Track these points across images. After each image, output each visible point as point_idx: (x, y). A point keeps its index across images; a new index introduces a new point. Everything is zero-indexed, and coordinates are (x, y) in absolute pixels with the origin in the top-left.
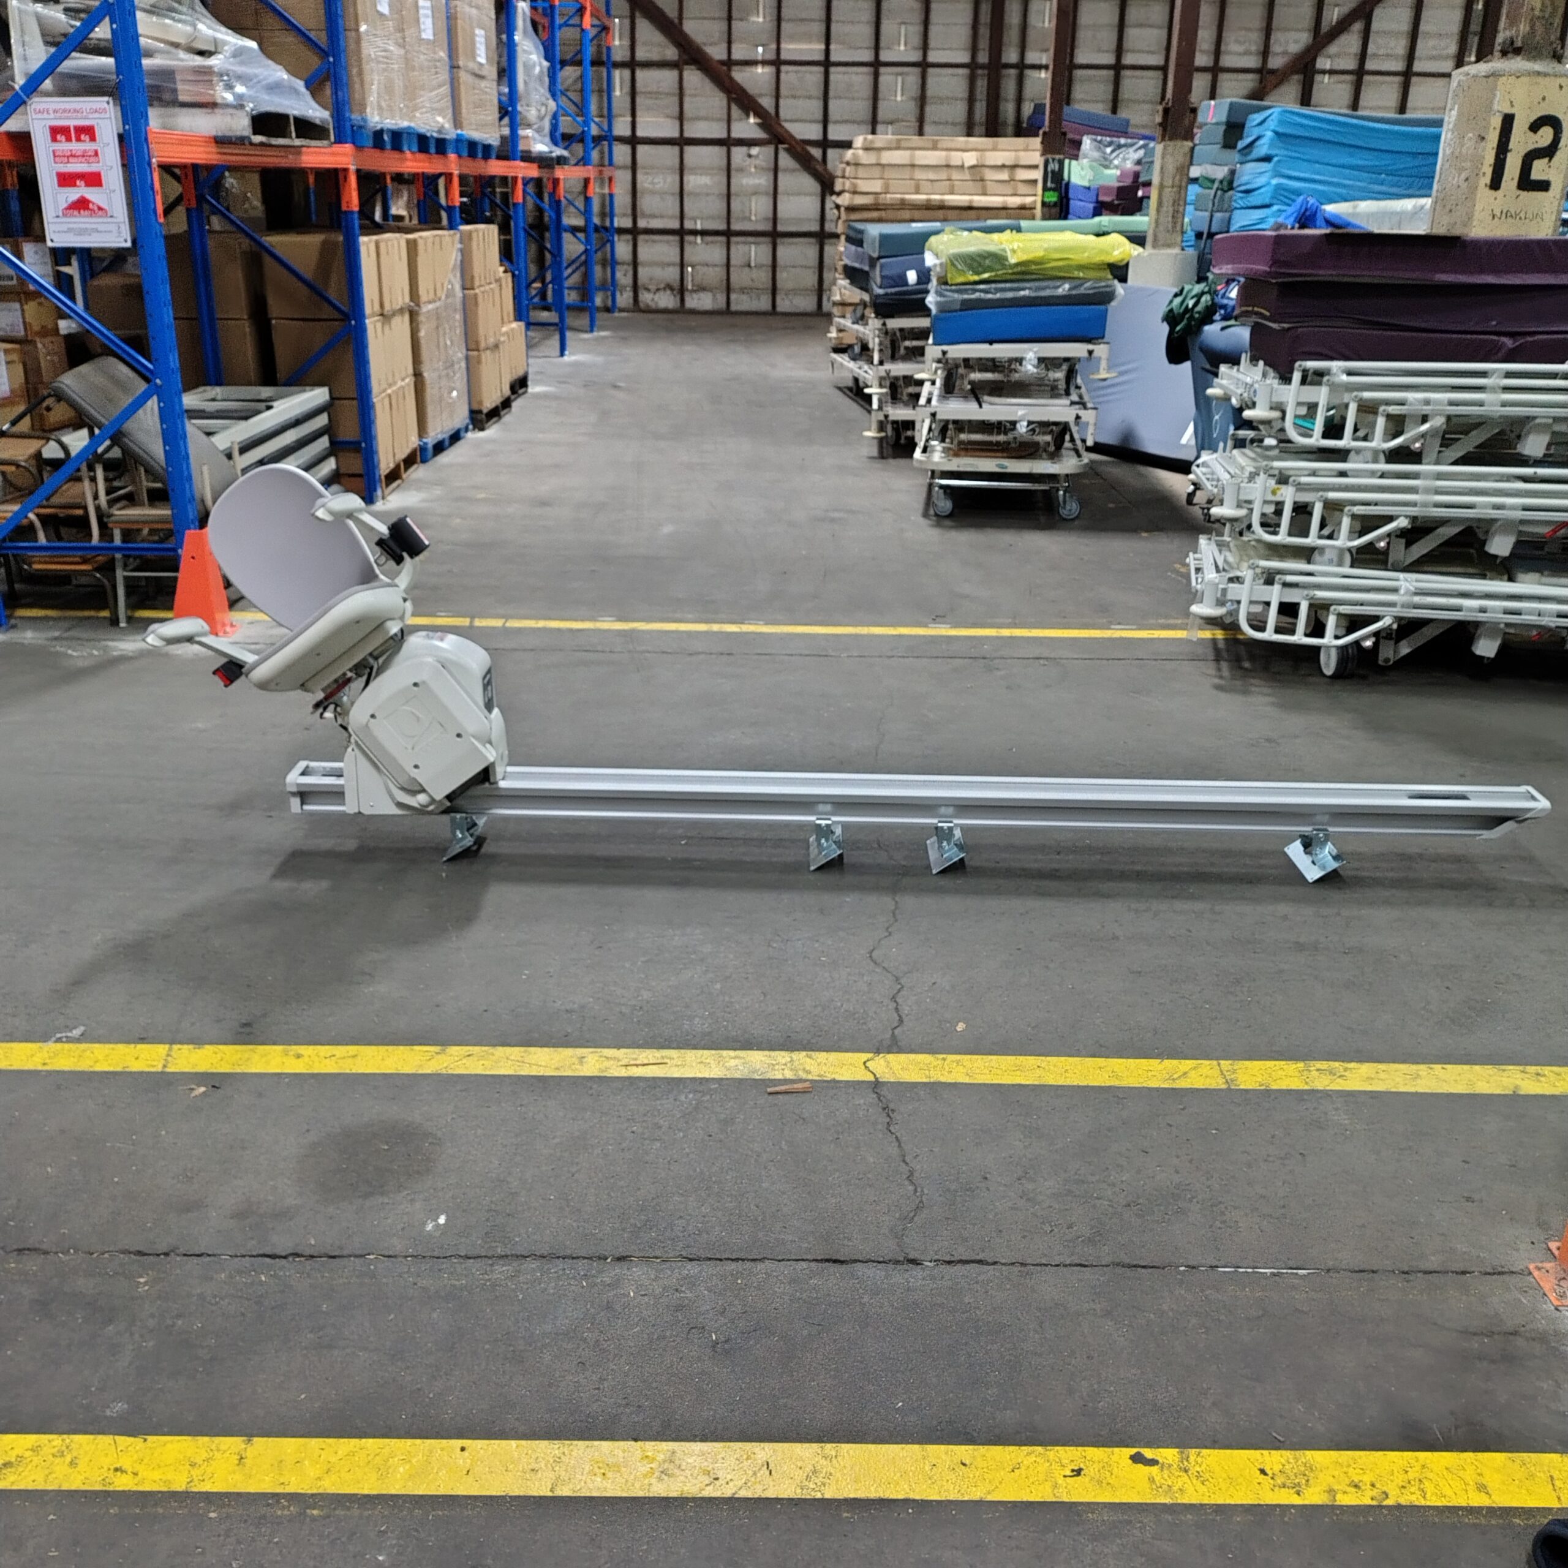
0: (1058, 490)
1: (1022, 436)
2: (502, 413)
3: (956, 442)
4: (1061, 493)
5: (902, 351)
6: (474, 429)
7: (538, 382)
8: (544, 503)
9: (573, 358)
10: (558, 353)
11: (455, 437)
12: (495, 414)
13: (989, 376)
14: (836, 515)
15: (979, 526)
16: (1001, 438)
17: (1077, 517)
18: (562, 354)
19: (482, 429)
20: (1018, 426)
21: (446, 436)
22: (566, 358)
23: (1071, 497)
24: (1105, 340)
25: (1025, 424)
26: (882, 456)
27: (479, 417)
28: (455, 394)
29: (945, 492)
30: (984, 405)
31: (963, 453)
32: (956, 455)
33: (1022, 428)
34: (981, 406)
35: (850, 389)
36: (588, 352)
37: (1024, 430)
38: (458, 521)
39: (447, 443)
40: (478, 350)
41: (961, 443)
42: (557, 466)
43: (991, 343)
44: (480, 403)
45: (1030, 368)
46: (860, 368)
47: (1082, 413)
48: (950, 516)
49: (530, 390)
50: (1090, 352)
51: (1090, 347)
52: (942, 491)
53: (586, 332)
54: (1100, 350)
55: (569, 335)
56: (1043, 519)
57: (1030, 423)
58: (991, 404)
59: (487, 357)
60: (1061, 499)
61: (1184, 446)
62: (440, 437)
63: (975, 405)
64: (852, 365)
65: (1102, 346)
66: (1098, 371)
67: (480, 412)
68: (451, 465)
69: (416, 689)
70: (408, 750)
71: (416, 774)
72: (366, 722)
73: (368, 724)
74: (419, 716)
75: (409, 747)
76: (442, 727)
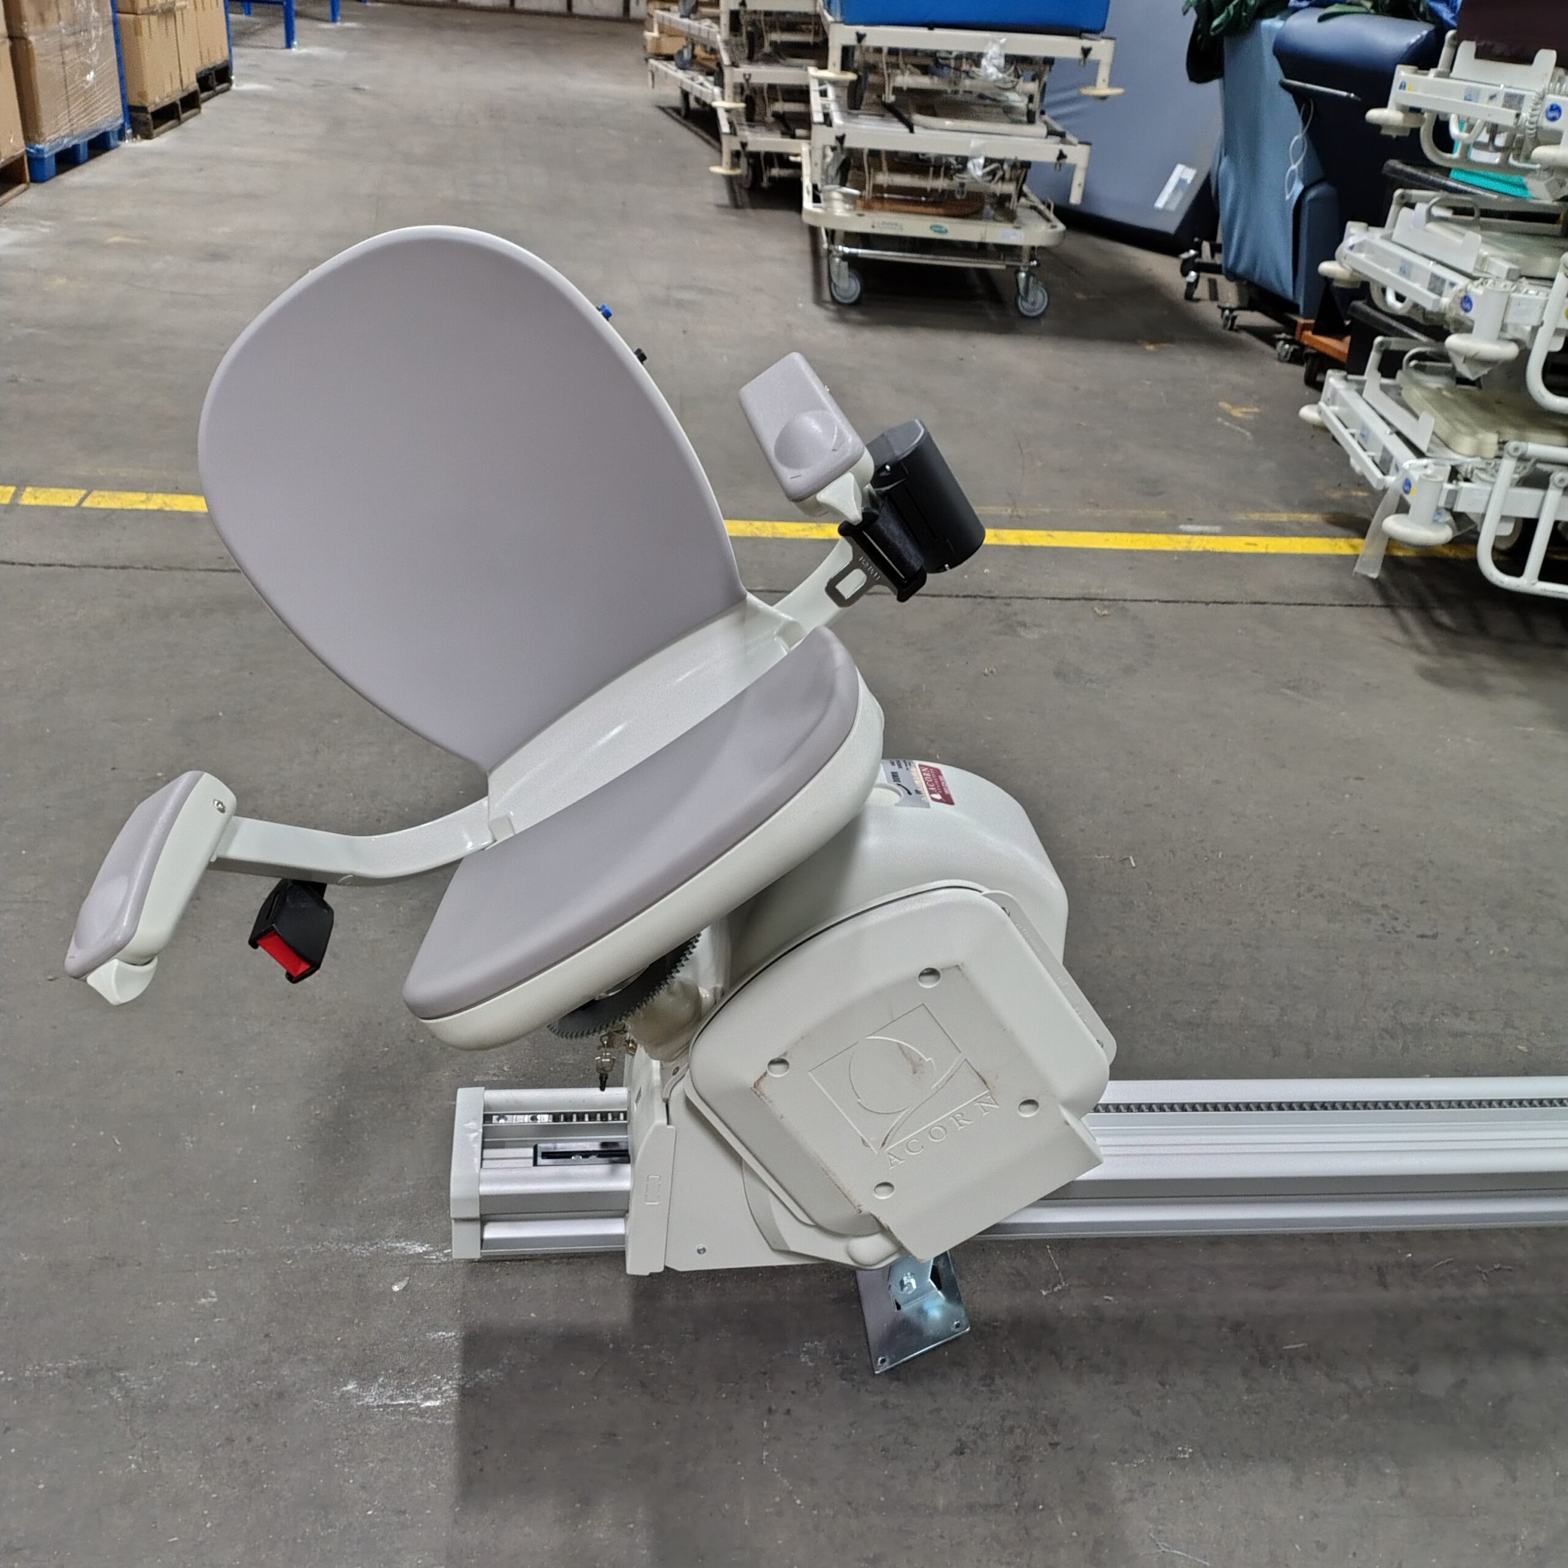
0: (1018, 271)
1: (974, 180)
2: (183, 116)
3: (869, 187)
4: (1023, 275)
5: (767, 49)
6: (134, 135)
7: (249, 78)
8: (216, 255)
9: (304, 51)
10: (284, 44)
11: (100, 145)
12: (168, 115)
13: (924, 82)
14: (685, 295)
15: (904, 323)
16: (941, 184)
17: (1042, 314)
18: (289, 45)
19: (148, 136)
20: (970, 165)
21: (82, 141)
22: (294, 50)
23: (1036, 283)
24: (1106, 33)
25: (982, 161)
26: (736, 204)
27: (142, 116)
28: (90, 77)
29: (850, 266)
30: (916, 129)
31: (877, 205)
32: (868, 207)
33: (976, 170)
34: (912, 131)
35: (677, 110)
36: (326, 45)
37: (979, 173)
38: (61, 281)
39: (83, 152)
40: (136, 14)
41: (878, 188)
42: (250, 196)
43: (931, 26)
44: (142, 95)
45: (991, 70)
46: (692, 79)
47: (1066, 149)
48: (856, 304)
49: (234, 87)
50: (1086, 52)
51: (1086, 43)
52: (845, 264)
53: (327, 21)
54: (1102, 49)
55: (299, 24)
56: (993, 316)
57: (989, 161)
58: (926, 128)
59: (150, 26)
60: (1022, 285)
61: (1159, 211)
62: (68, 143)
63: (902, 129)
64: (680, 74)
65: (1103, 42)
66: (1093, 83)
67: (144, 109)
68: (84, 188)
69: (928, 984)
70: (867, 1146)
71: (879, 1204)
72: (756, 1080)
73: (762, 1084)
74: (921, 1059)
75: (872, 1139)
76: (985, 1083)
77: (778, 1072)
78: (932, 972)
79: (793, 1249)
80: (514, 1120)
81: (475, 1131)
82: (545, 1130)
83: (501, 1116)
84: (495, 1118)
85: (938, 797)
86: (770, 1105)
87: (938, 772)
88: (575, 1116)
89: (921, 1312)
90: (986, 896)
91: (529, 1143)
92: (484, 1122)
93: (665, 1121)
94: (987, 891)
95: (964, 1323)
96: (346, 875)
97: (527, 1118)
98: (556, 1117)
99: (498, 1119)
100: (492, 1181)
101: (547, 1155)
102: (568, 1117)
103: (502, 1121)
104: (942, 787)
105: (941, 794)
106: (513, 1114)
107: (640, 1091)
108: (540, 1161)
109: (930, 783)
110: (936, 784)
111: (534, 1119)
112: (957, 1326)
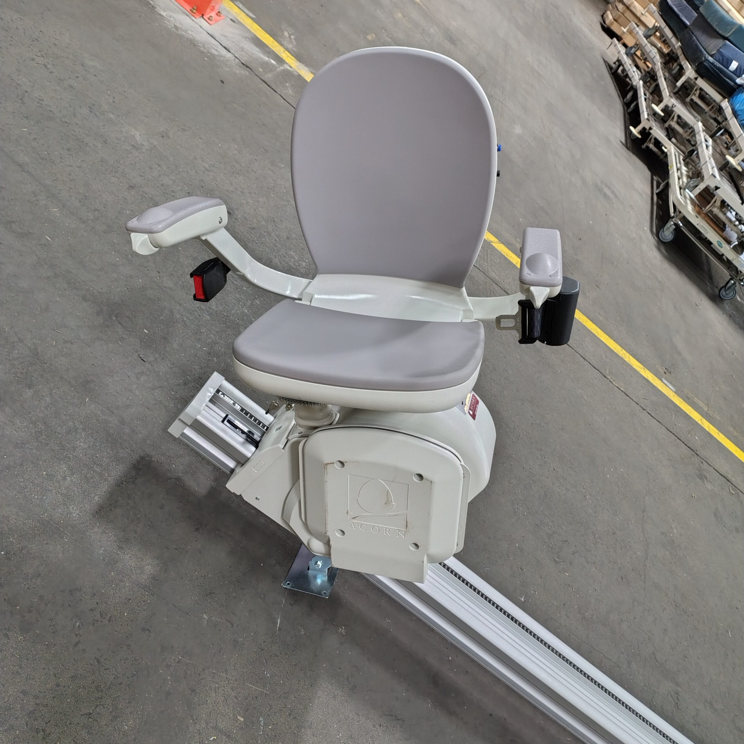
26: (626, 145)
31: (703, 215)
32: (699, 213)
35: (610, 67)
41: (710, 211)
52: (674, 227)
64: (625, 58)
69: (416, 479)
70: (348, 514)
71: (335, 536)
72: (328, 462)
73: (329, 465)
74: (392, 501)
75: (351, 514)
76: (407, 526)
77: (337, 466)
78: (420, 476)
79: (290, 525)
80: (226, 399)
81: (211, 393)
82: (235, 411)
83: (223, 394)
84: (221, 393)
85: (471, 413)
86: (326, 474)
87: (477, 402)
88: (249, 415)
89: (315, 577)
90: (461, 465)
91: (226, 412)
92: (216, 392)
93: (283, 447)
94: (463, 463)
95: (328, 594)
96: (241, 272)
97: (232, 402)
98: (242, 410)
99: (221, 394)
100: (203, 416)
101: (229, 422)
102: (247, 413)
103: (222, 396)
104: (475, 410)
105: (473, 412)
106: (228, 397)
107: (281, 427)
108: (226, 422)
109: (472, 405)
110: (474, 408)
111: (234, 404)
112: (325, 593)
